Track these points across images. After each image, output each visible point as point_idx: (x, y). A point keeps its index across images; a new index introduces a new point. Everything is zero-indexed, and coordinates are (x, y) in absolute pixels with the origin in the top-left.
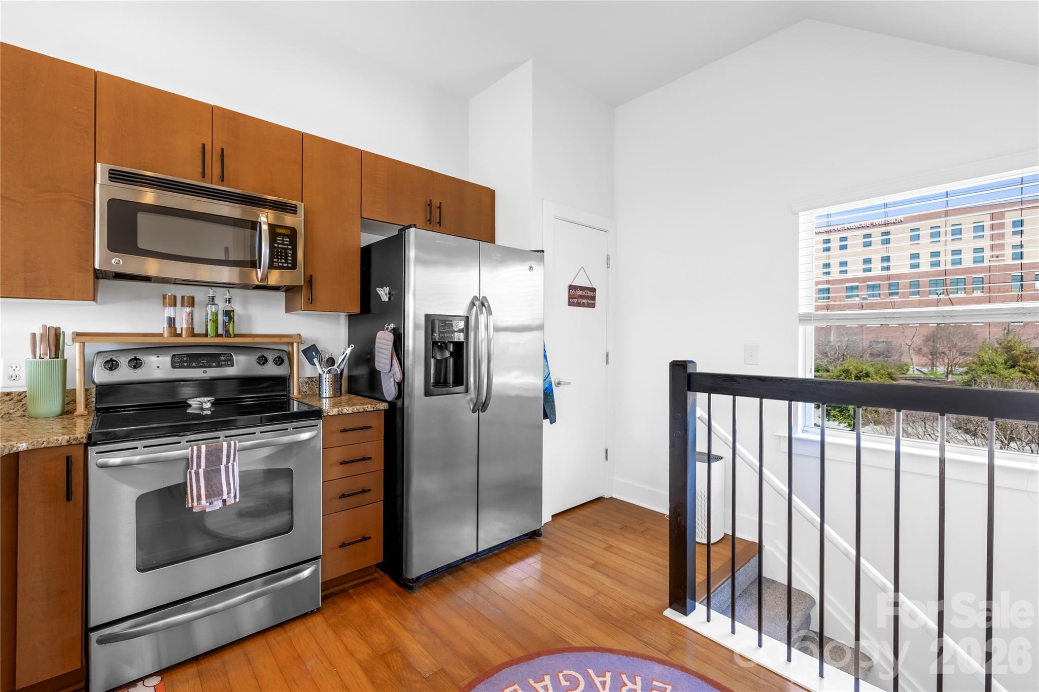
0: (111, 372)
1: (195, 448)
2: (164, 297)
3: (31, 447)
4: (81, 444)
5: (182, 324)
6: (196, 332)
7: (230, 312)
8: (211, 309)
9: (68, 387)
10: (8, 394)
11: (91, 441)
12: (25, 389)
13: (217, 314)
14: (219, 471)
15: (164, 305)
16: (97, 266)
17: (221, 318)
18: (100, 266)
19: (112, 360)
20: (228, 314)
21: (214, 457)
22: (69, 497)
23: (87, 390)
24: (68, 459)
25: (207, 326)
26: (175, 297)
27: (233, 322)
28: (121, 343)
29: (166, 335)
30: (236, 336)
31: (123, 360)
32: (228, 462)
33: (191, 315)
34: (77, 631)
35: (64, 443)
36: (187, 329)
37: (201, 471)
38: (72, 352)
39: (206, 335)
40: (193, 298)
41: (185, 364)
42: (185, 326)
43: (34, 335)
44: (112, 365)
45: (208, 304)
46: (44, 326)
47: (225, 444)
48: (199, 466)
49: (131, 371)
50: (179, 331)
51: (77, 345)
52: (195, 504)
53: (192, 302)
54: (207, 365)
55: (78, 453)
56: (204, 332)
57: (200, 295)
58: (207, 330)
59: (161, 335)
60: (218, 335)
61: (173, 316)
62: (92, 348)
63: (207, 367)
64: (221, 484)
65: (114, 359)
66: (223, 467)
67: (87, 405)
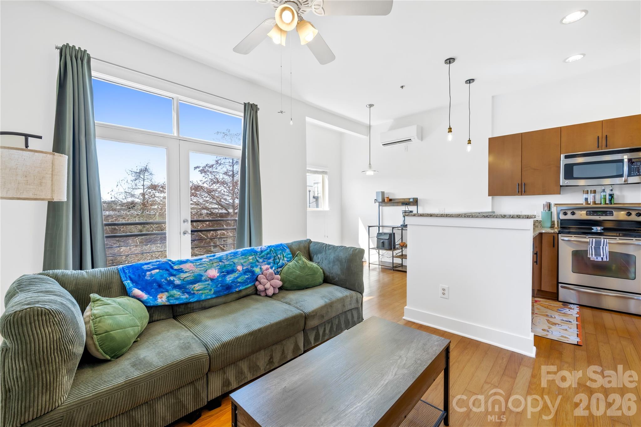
0: (565, 216)
1: (591, 239)
2: (584, 191)
3: (545, 232)
4: (557, 233)
5: (591, 200)
6: (596, 203)
7: (612, 194)
8: (603, 194)
9: (552, 220)
10: (537, 221)
11: (560, 232)
12: (541, 220)
13: (606, 196)
14: (600, 248)
15: (584, 193)
16: (561, 185)
17: (608, 197)
18: (562, 184)
19: (565, 212)
20: (612, 196)
21: (598, 244)
22: (554, 246)
23: (558, 221)
24: (554, 236)
25: (601, 200)
26: (588, 191)
27: (614, 198)
28: (569, 207)
29: (584, 204)
30: (615, 204)
31: (569, 212)
32: (604, 246)
33: (595, 197)
34: (556, 283)
35: (553, 232)
36: (593, 202)
37: (593, 247)
38: (554, 210)
39: (601, 204)
40: (595, 190)
41: (592, 214)
42: (592, 201)
43: (544, 204)
44: (565, 214)
45: (602, 192)
46: (546, 202)
47: (602, 240)
48: (592, 245)
49: (572, 216)
50: (589, 203)
51: (555, 207)
52: (591, 256)
53: (595, 192)
54: (601, 215)
55: (556, 235)
56: (600, 203)
57: (598, 189)
58: (601, 202)
59: (582, 204)
60: (606, 204)
61: (587, 197)
62: (560, 208)
63: (600, 216)
64: (600, 252)
65: (566, 212)
66: (601, 247)
67: (558, 226)
